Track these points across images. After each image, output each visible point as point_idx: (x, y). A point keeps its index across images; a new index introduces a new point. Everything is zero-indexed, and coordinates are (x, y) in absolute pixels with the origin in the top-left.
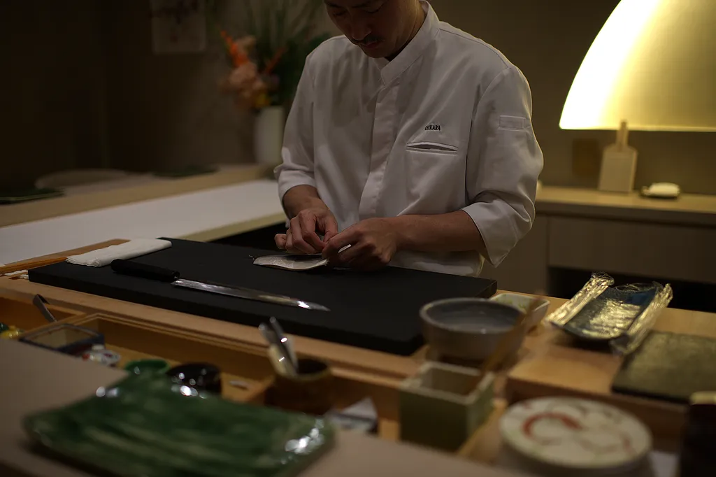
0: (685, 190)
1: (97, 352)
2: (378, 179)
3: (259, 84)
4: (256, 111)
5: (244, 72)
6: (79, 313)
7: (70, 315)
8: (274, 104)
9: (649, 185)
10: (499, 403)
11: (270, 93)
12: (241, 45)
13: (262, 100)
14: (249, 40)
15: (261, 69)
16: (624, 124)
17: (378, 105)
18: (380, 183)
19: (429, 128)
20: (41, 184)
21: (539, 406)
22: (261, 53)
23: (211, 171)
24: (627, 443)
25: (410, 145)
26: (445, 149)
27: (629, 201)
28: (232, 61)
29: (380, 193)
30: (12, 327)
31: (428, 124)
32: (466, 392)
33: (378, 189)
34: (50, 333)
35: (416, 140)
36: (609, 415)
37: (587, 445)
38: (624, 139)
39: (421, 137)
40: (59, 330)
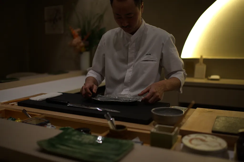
0: (221, 77)
1: (49, 125)
2: (130, 71)
3: (82, 44)
4: (81, 53)
5: (77, 40)
6: (39, 115)
7: (36, 115)
8: (87, 51)
9: (210, 76)
10: (180, 136)
11: (86, 47)
12: (76, 31)
13: (83, 49)
14: (79, 30)
15: (83, 39)
16: (201, 57)
17: (129, 48)
18: (131, 72)
19: (147, 55)
20: (8, 77)
21: (192, 136)
22: (82, 34)
23: (67, 72)
24: (220, 144)
25: (141, 60)
26: (153, 61)
27: (204, 81)
28: (73, 37)
29: (132, 75)
30: (19, 119)
31: (147, 53)
32: (172, 132)
33: (131, 74)
34: (31, 120)
35: (143, 59)
36: (213, 138)
37: (208, 145)
38: (201, 61)
39: (145, 57)
40: (34, 119)
